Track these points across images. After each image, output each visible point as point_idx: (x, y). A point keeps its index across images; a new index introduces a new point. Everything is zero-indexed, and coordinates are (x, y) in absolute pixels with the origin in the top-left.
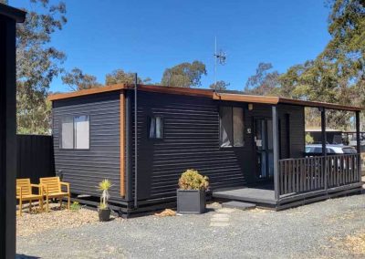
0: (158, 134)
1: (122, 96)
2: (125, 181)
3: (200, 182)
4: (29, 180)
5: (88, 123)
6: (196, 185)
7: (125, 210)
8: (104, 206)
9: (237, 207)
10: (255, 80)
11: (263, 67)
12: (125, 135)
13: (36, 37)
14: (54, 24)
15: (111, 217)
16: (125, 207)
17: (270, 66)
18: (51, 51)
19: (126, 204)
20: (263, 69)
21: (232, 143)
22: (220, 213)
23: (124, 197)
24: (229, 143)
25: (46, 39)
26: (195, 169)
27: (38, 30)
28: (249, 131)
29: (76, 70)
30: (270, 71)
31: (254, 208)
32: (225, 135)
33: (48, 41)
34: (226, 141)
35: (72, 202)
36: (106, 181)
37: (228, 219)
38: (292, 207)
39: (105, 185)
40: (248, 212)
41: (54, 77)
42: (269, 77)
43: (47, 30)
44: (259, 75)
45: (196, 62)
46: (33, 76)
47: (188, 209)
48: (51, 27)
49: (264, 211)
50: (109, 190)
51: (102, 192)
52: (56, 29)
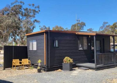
0: (57, 46)
1: (45, 34)
2: (46, 60)
3: (70, 61)
4: (18, 60)
5: (36, 42)
6: (68, 62)
7: (46, 69)
8: (39, 68)
9: (83, 69)
10: (102, 28)
11: (105, 23)
12: (46, 46)
13: (31, 16)
14: (36, 12)
15: (41, 71)
16: (46, 68)
17: (107, 23)
18: (36, 20)
19: (46, 67)
20: (105, 24)
21: (83, 48)
22: (77, 71)
23: (46, 65)
24: (82, 48)
25: (34, 17)
26: (68, 57)
27: (31, 14)
28: (89, 44)
29: (44, 26)
30: (107, 25)
31: (88, 69)
32: (80, 46)
33: (35, 17)
34: (81, 48)
35: (31, 66)
36: (40, 60)
37: (78, 73)
38: (102, 70)
39: (39, 61)
40: (86, 71)
41: (34, 28)
42: (107, 26)
43: (34, 14)
44: (104, 26)
45: (82, 22)
46: (28, 28)
47: (66, 69)
48: (35, 13)
49: (91, 70)
50: (41, 63)
51: (38, 63)
52: (37, 13)
